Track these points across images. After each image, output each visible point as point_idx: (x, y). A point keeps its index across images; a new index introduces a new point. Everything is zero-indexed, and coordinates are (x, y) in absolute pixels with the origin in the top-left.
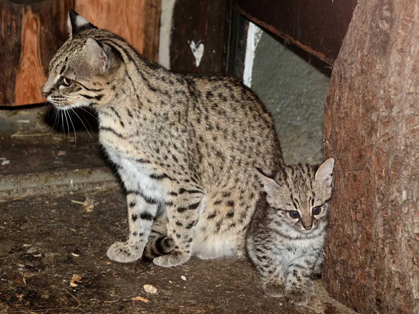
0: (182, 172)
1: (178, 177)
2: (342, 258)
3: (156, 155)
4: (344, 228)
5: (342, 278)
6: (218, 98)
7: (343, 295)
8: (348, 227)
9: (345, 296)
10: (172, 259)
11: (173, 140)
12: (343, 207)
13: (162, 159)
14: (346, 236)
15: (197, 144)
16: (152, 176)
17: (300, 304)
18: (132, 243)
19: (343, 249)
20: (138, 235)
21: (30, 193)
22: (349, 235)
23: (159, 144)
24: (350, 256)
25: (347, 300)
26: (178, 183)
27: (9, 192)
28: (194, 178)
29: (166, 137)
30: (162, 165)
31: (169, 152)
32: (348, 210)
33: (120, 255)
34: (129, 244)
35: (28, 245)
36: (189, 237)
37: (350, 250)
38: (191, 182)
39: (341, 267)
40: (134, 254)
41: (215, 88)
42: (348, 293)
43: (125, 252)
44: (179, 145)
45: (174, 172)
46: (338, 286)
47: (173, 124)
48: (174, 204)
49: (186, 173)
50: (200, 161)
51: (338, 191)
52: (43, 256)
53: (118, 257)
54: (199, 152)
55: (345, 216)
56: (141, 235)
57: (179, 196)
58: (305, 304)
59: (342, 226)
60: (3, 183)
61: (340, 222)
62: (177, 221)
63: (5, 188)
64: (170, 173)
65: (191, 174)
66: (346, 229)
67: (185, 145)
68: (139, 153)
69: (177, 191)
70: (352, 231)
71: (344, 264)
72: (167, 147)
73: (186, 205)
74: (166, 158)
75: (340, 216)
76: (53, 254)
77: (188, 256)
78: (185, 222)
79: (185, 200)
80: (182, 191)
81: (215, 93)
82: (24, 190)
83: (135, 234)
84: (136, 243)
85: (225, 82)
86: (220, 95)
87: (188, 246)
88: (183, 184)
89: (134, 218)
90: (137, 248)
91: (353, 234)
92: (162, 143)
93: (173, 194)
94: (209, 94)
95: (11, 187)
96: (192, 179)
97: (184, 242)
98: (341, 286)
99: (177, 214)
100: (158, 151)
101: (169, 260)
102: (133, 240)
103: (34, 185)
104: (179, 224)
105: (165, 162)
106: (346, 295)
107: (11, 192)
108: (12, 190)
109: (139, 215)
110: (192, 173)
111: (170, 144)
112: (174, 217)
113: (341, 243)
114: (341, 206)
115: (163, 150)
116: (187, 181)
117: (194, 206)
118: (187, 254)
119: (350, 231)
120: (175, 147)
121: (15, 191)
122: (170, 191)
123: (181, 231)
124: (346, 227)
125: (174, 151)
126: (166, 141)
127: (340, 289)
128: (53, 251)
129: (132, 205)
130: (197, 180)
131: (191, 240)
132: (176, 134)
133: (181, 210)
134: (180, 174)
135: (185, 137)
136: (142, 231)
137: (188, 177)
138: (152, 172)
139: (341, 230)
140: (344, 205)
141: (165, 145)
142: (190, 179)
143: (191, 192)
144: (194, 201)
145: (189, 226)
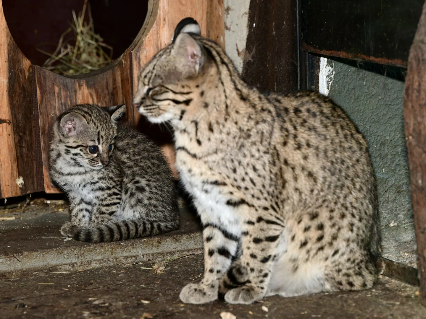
0: (261, 196)
1: (256, 202)
3: (232, 175)
6: (306, 114)
10: (244, 295)
11: (253, 161)
13: (239, 180)
15: (281, 169)
16: (229, 203)
18: (207, 281)
20: (215, 273)
21: (95, 265)
23: (236, 163)
26: (256, 210)
27: (73, 265)
28: (275, 206)
29: (245, 156)
30: (239, 188)
31: (246, 174)
33: (194, 295)
36: (264, 272)
38: (271, 211)
40: (210, 293)
41: (303, 104)
43: (200, 291)
44: (259, 167)
45: (253, 196)
47: (254, 143)
48: (250, 233)
49: (266, 199)
50: (284, 187)
53: (192, 298)
54: (282, 177)
56: (219, 272)
57: (257, 225)
60: (66, 256)
62: (251, 253)
63: (69, 261)
64: (248, 199)
65: (271, 201)
67: (267, 168)
68: (213, 174)
69: (254, 220)
72: (244, 168)
73: (262, 236)
74: (243, 180)
77: (262, 293)
78: (260, 255)
79: (262, 230)
80: (260, 219)
81: (304, 109)
82: (89, 263)
83: (211, 271)
84: (213, 281)
85: (313, 98)
86: (309, 111)
87: (262, 282)
88: (262, 213)
89: (211, 253)
90: (213, 287)
92: (240, 163)
93: (250, 223)
94: (297, 111)
95: (75, 260)
96: (272, 207)
97: (258, 277)
99: (252, 245)
100: (235, 171)
102: (209, 278)
103: (100, 257)
104: (253, 256)
105: (242, 185)
107: (75, 265)
108: (76, 263)
109: (216, 250)
110: (273, 200)
111: (248, 164)
112: (248, 248)
115: (240, 171)
116: (266, 209)
117: (273, 239)
118: (260, 290)
120: (255, 169)
121: (79, 264)
122: (247, 220)
123: (255, 264)
125: (252, 174)
126: (245, 161)
129: (209, 239)
130: (277, 209)
131: (266, 275)
132: (257, 155)
133: (257, 241)
134: (258, 199)
135: (267, 158)
136: (219, 267)
137: (267, 204)
138: (228, 197)
141: (242, 166)
142: (270, 208)
143: (269, 222)
144: (271, 233)
145: (265, 260)
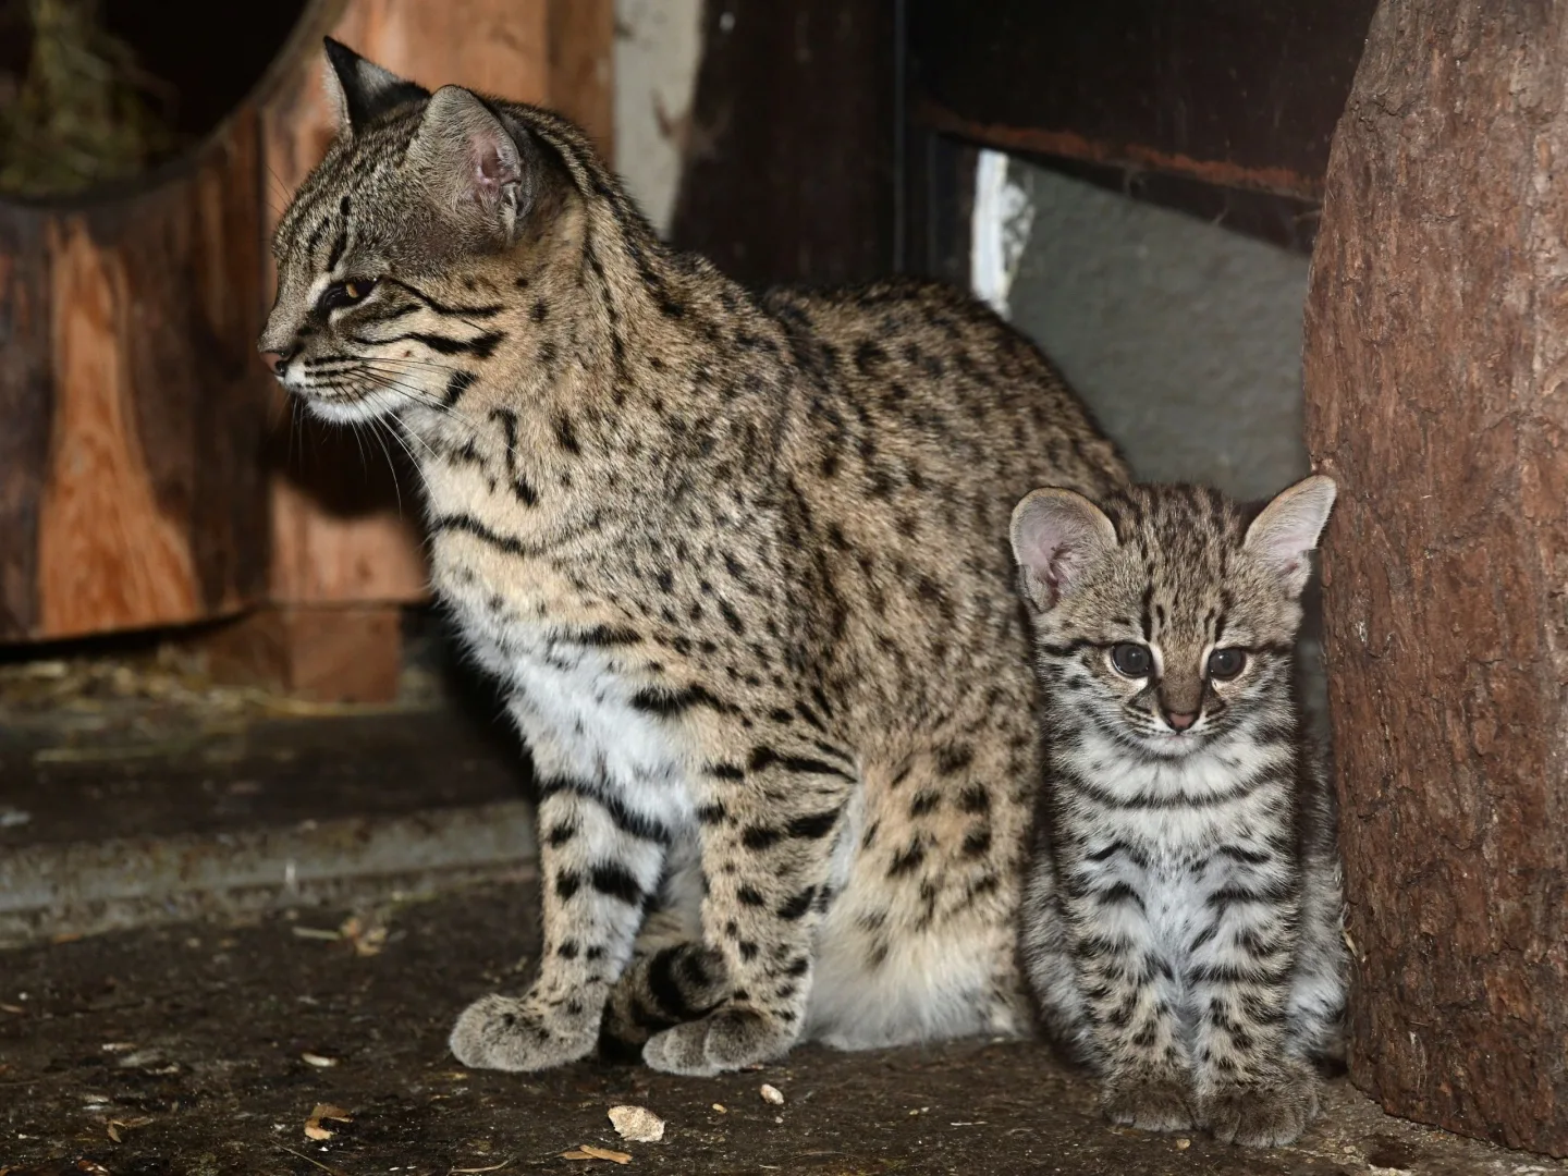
0: (761, 673)
1: (745, 696)
2: (1424, 928)
3: (658, 600)
4: (1424, 803)
5: (1431, 1015)
6: (902, 364)
7: (1444, 1088)
8: (1440, 792)
9: (1449, 1093)
10: (722, 1038)
11: (724, 538)
12: (1411, 711)
13: (682, 617)
14: (1435, 834)
15: (821, 558)
16: (644, 702)
17: (1264, 1142)
18: (552, 989)
19: (1426, 892)
20: (581, 958)
21: (120, 918)
22: (1446, 822)
23: (670, 552)
24: (1459, 911)
25: (1460, 1106)
26: (747, 723)
27: (34, 916)
28: (812, 705)
29: (695, 522)
30: (682, 645)
31: (706, 587)
32: (1434, 718)
33: (504, 1039)
34: (543, 994)
35: (120, 1047)
36: (793, 955)
37: (1455, 888)
38: (799, 724)
39: (1424, 973)
40: (563, 1034)
41: (889, 329)
42: (1461, 1072)
43: (527, 1023)
45: (732, 672)
46: (1420, 1058)
47: (723, 472)
48: (731, 811)
49: (778, 681)
50: (838, 629)
51: (1385, 649)
52: (187, 1070)
53: (496, 1049)
54: (830, 590)
55: (1424, 747)
56: (594, 953)
57: (751, 779)
58: (1284, 1141)
59: (1414, 793)
61: (1405, 779)
62: (740, 886)
64: (718, 682)
65: (798, 685)
66: (1434, 800)
67: (775, 555)
68: (589, 604)
69: (740, 760)
70: (1457, 803)
71: (1435, 953)
72: (697, 567)
73: (777, 816)
74: (696, 613)
75: (1403, 752)
76: (226, 1065)
77: (787, 1033)
78: (775, 891)
79: (774, 796)
80: (762, 758)
81: (891, 346)
82: (98, 909)
83: (568, 951)
84: (574, 987)
85: (928, 303)
86: (912, 352)
87: (787, 992)
88: (765, 731)
89: (568, 886)
90: (575, 1009)
91: (1464, 815)
92: (681, 550)
93: (726, 772)
94: (867, 354)
96: (802, 708)
97: (772, 975)
98: (1429, 1057)
99: (742, 856)
100: (666, 583)
101: (708, 1042)
102: (558, 976)
103: (136, 889)
104: (749, 897)
105: (693, 633)
106: (1455, 1088)
107: (44, 918)
108: (46, 909)
109: (585, 873)
110: (804, 682)
111: (709, 551)
112: (730, 868)
113: (1417, 864)
114: (1405, 711)
115: (686, 581)
116: (781, 716)
117: (815, 826)
118: (781, 1024)
119: (1450, 803)
120: (734, 567)
121: (58, 912)
122: (715, 760)
123: (759, 926)
124: (1432, 792)
125: (726, 587)
126: (698, 541)
127: (1428, 1067)
128: (229, 1056)
129: (561, 835)
130: (823, 717)
131: (799, 968)
132: (735, 514)
133: (758, 839)
134: (753, 681)
135: (769, 523)
136: (597, 938)
137: (784, 700)
138: (643, 682)
139: (1413, 810)
140: (1414, 706)
141: (691, 558)
142: (794, 712)
143: (797, 764)
144: (808, 806)
145: (793, 909)
